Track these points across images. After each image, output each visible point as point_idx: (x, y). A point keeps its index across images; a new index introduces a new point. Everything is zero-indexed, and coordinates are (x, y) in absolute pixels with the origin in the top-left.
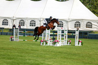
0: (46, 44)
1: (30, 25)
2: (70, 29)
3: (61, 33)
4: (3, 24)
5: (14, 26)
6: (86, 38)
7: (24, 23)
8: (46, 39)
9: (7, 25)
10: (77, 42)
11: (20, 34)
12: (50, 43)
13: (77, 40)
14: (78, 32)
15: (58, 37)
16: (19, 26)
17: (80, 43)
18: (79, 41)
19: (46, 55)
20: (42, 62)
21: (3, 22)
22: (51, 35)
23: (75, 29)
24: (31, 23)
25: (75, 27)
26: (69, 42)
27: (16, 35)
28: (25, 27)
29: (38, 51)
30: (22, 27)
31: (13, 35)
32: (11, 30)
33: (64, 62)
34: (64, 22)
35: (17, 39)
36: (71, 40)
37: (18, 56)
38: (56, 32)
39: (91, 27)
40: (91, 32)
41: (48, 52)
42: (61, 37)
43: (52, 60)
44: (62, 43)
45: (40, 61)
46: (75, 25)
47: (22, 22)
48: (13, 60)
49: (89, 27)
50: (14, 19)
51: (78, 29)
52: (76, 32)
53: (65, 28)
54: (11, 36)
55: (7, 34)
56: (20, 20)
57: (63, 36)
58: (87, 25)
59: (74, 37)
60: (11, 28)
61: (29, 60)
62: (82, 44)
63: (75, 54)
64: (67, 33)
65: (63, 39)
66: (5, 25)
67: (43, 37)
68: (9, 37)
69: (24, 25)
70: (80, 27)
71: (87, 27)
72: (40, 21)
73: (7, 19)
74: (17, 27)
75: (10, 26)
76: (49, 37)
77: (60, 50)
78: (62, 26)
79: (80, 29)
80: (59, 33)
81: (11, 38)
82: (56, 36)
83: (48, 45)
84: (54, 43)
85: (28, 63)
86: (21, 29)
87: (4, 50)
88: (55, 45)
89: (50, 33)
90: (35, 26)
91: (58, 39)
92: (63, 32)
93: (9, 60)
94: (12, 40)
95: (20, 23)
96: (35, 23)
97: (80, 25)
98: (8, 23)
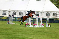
0: (29, 26)
1: (19, 15)
2: (43, 17)
3: (38, 20)
4: (3, 14)
5: (10, 15)
6: (53, 22)
7: (16, 13)
8: (29, 23)
9: (6, 14)
10: (47, 25)
11: (14, 20)
12: (31, 26)
13: (47, 23)
14: (48, 19)
15: (36, 22)
16: (13, 15)
17: (49, 26)
18: (49, 24)
19: (29, 33)
20: (27, 37)
21: (3, 13)
22: (32, 21)
23: (47, 17)
24: (20, 14)
25: (46, 16)
26: (43, 25)
27: (11, 20)
28: (16, 16)
29: (24, 30)
30: (14, 16)
31: (9, 20)
32: (8, 18)
33: (40, 37)
34: (40, 13)
35: (11, 23)
36: (44, 24)
37: (12, 33)
38: (35, 19)
39: (56, 16)
40: (56, 19)
41: (30, 31)
42: (38, 22)
43: (32, 35)
44: (38, 25)
45: (25, 36)
46: (46, 14)
47: (14, 13)
48: (9, 36)
49: (55, 16)
50: (10, 11)
51: (48, 17)
52: (47, 19)
53: (40, 16)
54: (8, 21)
55: (5, 20)
56: (13, 11)
57: (39, 21)
58: (53, 15)
59: (46, 22)
60: (8, 16)
61: (19, 35)
62: (50, 26)
63: (46, 32)
64: (41, 20)
65: (39, 23)
66: (4, 14)
67: (27, 22)
68: (7, 22)
69: (15, 15)
70: (49, 16)
71: (53, 16)
72: (25, 12)
73: (6, 11)
74: (11, 16)
75: (7, 15)
76: (31, 22)
77: (38, 30)
78: (39, 16)
79: (49, 17)
80: (37, 19)
81: (8, 23)
82: (35, 21)
83: (30, 26)
84: (34, 25)
85: (18, 38)
86: (14, 17)
87: (4, 29)
88: (34, 27)
89: (31, 20)
90: (22, 15)
91: (36, 23)
92: (39, 19)
93: (7, 36)
94: (8, 24)
95: (13, 13)
96: (22, 14)
97: (49, 15)
98: (6, 13)
